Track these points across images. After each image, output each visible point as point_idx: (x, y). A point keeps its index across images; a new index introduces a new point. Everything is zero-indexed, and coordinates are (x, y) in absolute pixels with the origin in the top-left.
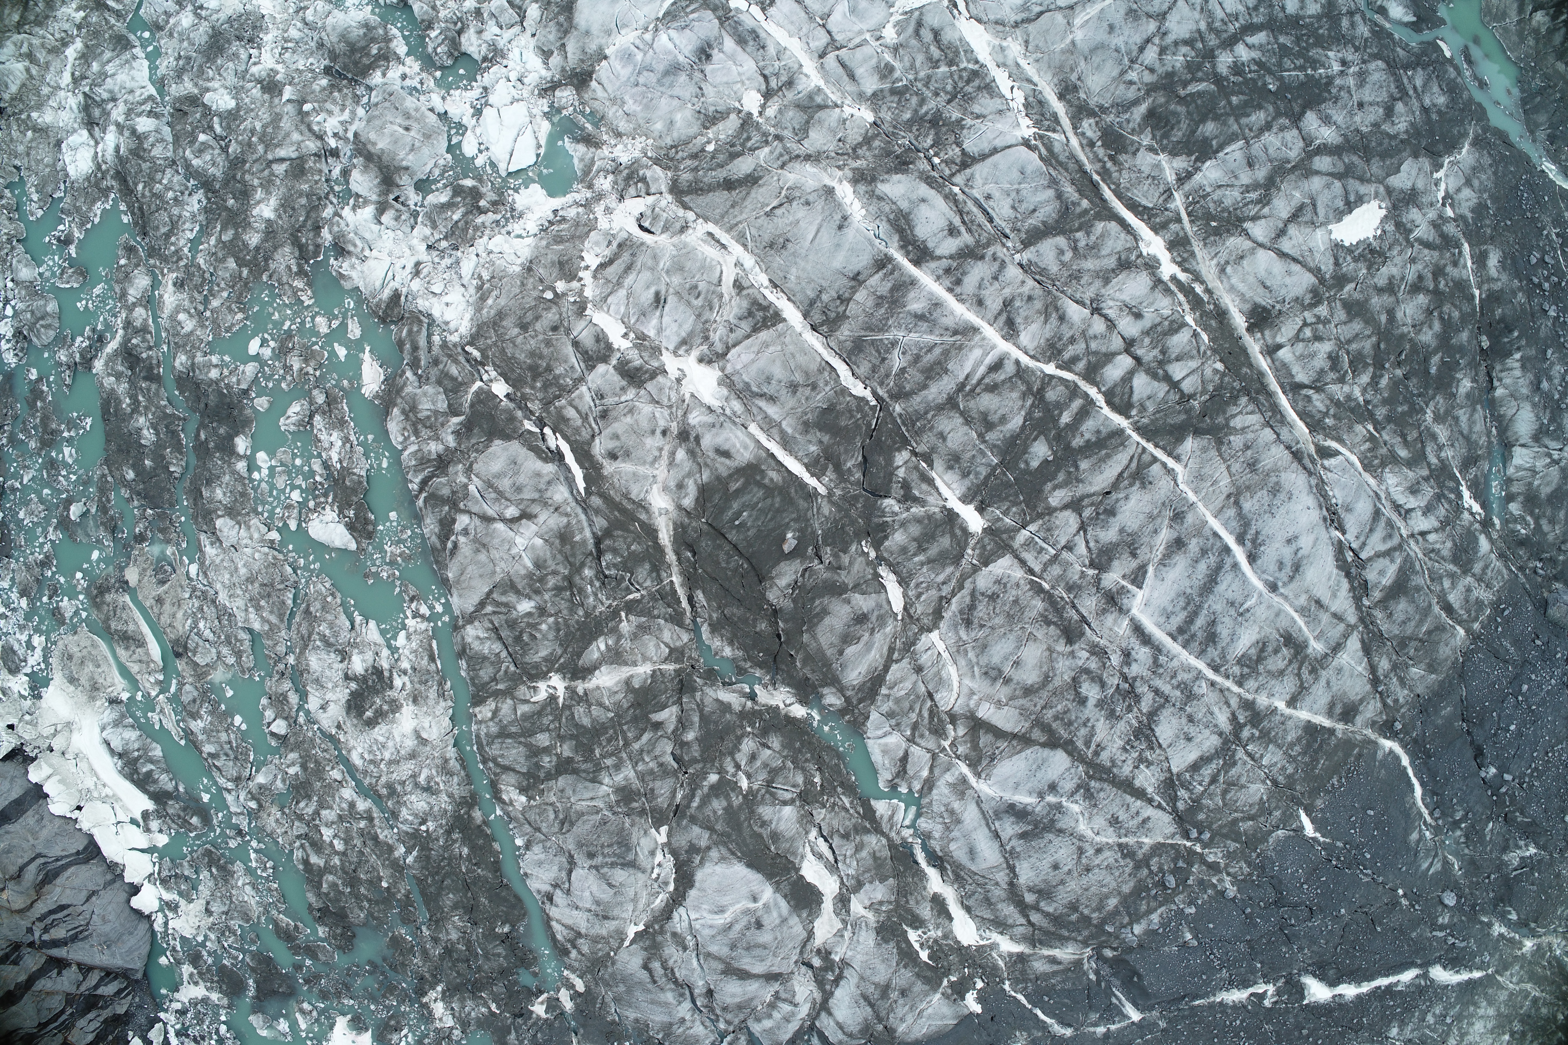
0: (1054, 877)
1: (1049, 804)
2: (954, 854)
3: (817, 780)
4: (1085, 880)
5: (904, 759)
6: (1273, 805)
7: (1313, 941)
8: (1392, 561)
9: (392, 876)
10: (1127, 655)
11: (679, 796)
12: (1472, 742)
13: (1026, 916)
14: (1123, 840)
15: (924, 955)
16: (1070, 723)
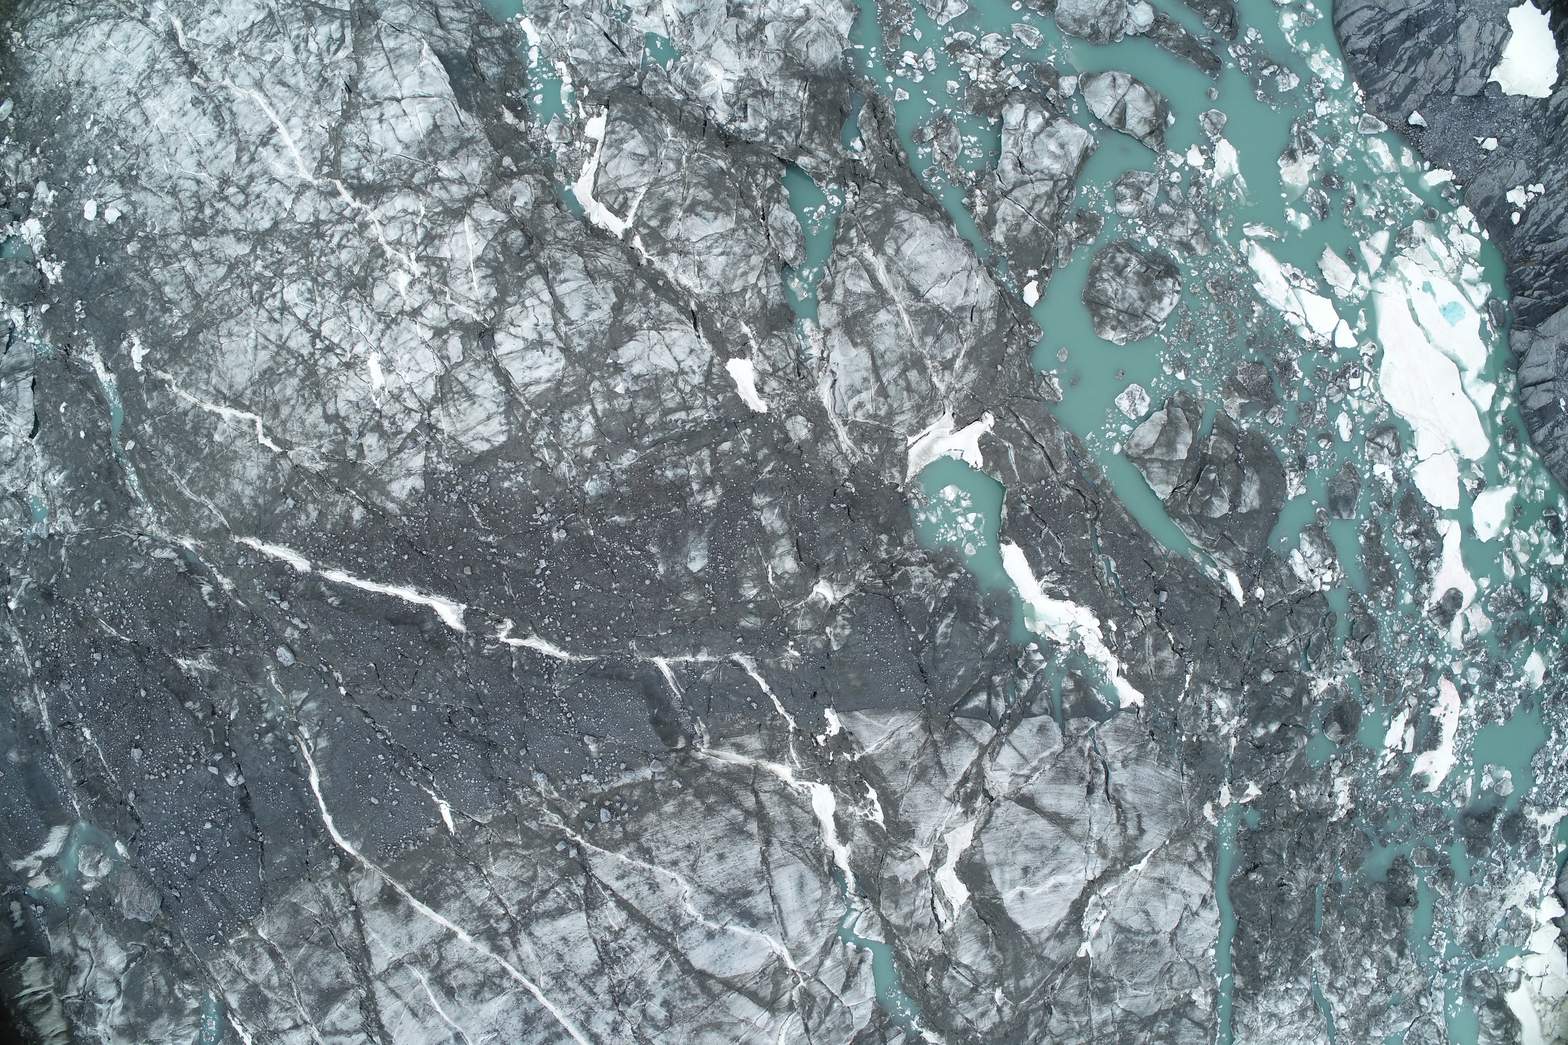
0: (725, 846)
1: (717, 921)
2: (818, 884)
3: (930, 977)
4: (694, 837)
5: (846, 987)
6: (483, 849)
7: (450, 682)
8: (334, 1024)
9: (1332, 932)
10: (615, 1029)
11: (1058, 982)
12: (253, 816)
13: (759, 802)
14: (647, 866)
15: (872, 794)
16: (682, 988)
